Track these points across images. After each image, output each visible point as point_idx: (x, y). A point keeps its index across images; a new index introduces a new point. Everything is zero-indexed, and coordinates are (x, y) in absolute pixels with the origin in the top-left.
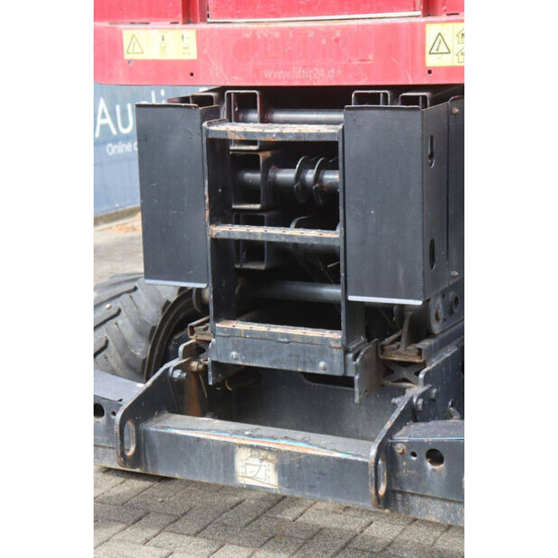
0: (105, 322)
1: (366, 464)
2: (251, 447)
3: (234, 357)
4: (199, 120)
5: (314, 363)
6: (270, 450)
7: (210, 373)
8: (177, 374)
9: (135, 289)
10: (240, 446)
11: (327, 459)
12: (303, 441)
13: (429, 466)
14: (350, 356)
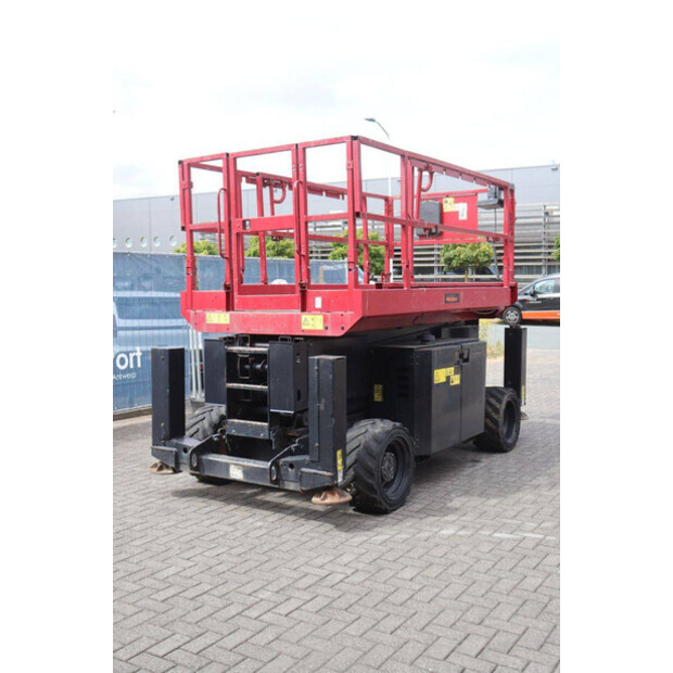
2: (236, 464)
4: (224, 346)
5: (259, 435)
6: (241, 466)
7: (227, 439)
8: (215, 439)
10: (232, 464)
13: (290, 469)
14: (271, 432)
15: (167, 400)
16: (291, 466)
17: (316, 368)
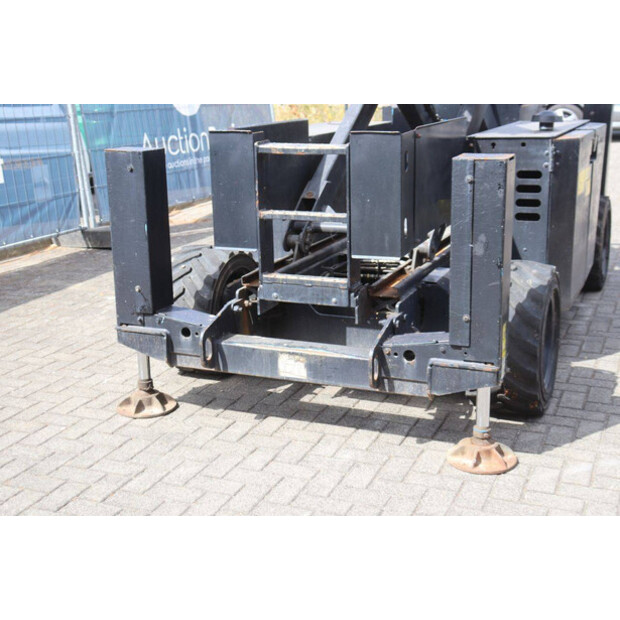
0: (182, 276)
1: (366, 362)
2: (289, 353)
3: (275, 297)
4: (252, 141)
5: (329, 299)
6: (301, 355)
7: (258, 307)
8: (236, 308)
9: (200, 255)
10: (282, 353)
11: (339, 359)
12: (322, 348)
13: (405, 361)
14: (352, 295)
15: (145, 244)
16: (409, 355)
17: (469, 177)
